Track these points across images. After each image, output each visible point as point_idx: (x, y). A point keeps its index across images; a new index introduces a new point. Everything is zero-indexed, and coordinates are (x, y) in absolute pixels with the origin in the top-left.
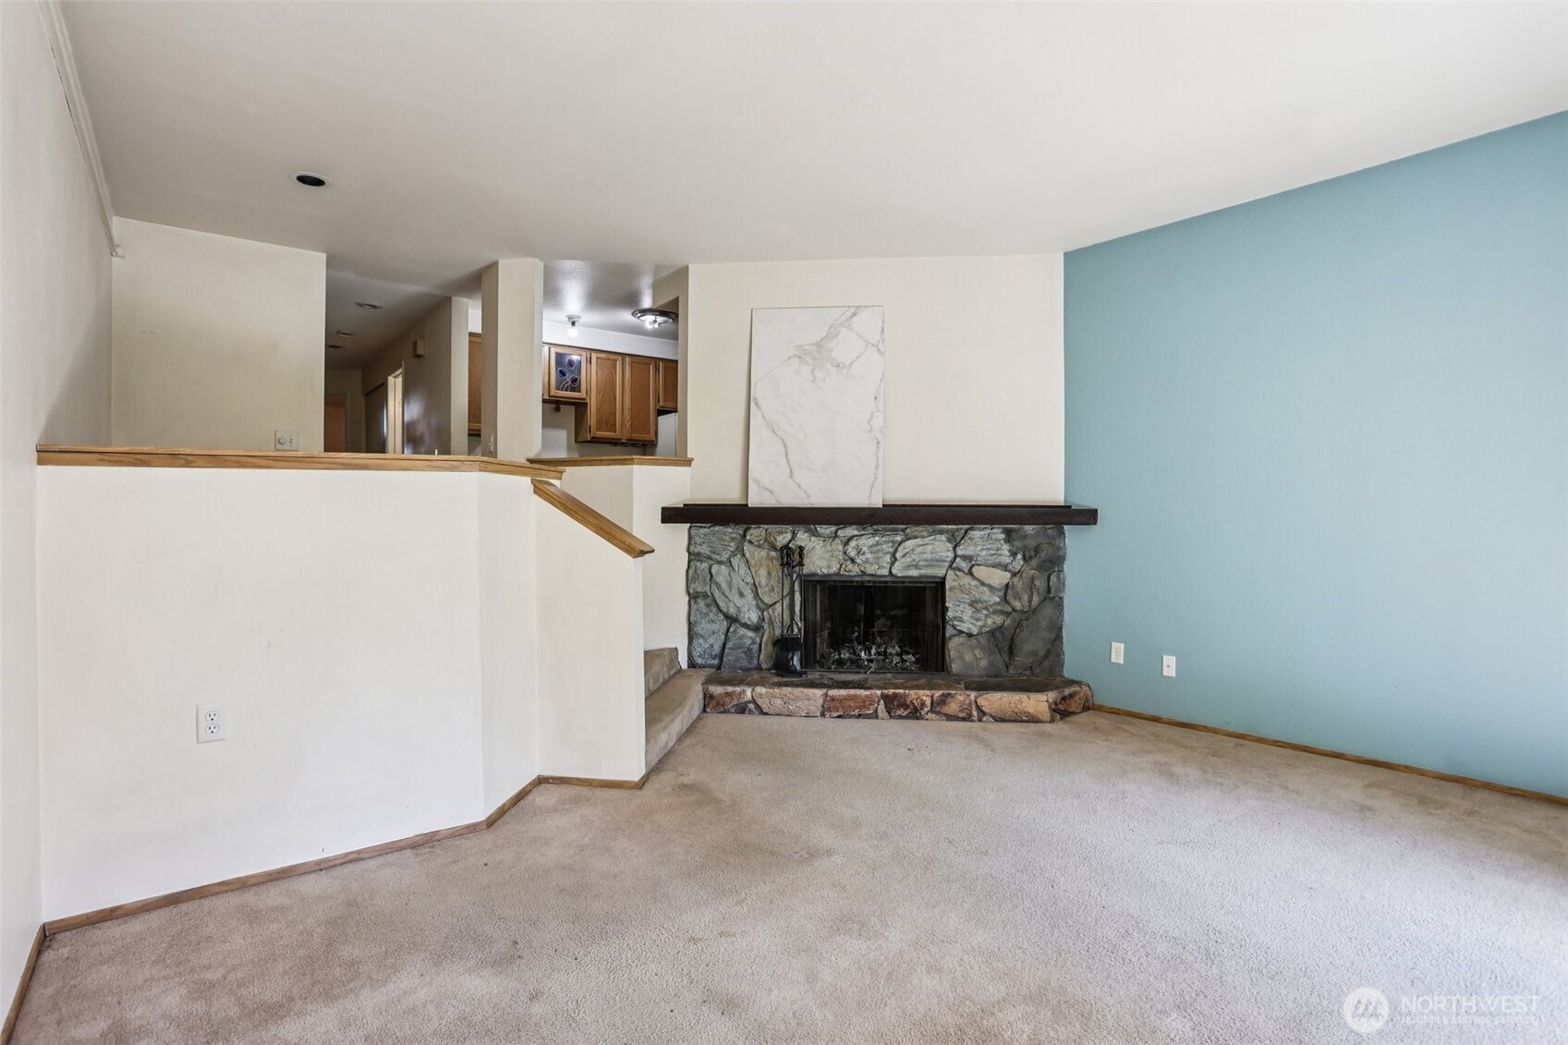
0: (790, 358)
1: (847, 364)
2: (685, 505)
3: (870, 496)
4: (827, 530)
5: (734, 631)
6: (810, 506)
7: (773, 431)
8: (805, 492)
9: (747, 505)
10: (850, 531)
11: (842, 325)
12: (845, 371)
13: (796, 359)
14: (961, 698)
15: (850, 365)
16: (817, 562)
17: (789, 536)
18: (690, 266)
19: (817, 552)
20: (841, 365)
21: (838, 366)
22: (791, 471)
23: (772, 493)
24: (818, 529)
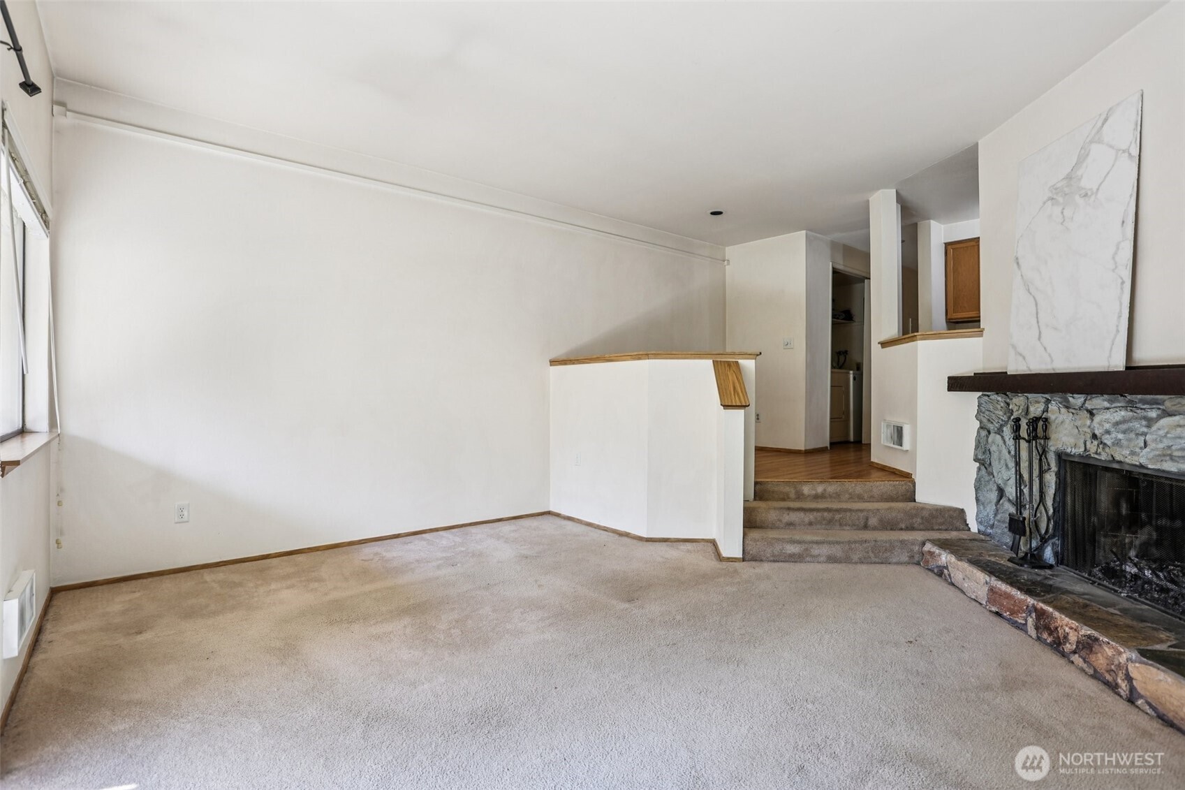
0: (1044, 203)
1: (1095, 190)
2: (975, 374)
3: (1110, 356)
4: (1077, 400)
5: (1003, 504)
6: (1053, 372)
7: (1029, 291)
8: (1050, 355)
9: (1006, 373)
10: (1098, 402)
11: (1091, 142)
12: (1093, 198)
13: (1050, 203)
14: (1109, 652)
15: (1098, 189)
16: (1064, 439)
17: (1041, 407)
18: (980, 142)
19: (1066, 426)
20: (1089, 194)
21: (1086, 195)
22: (1040, 332)
23: (1024, 358)
24: (1071, 399)
